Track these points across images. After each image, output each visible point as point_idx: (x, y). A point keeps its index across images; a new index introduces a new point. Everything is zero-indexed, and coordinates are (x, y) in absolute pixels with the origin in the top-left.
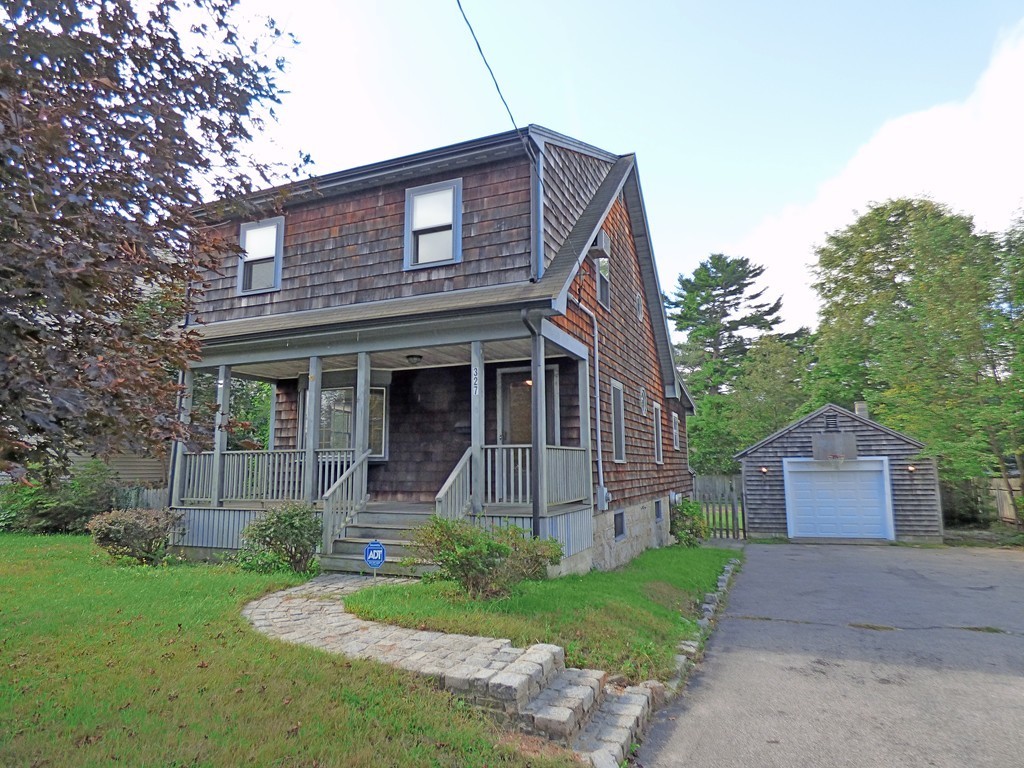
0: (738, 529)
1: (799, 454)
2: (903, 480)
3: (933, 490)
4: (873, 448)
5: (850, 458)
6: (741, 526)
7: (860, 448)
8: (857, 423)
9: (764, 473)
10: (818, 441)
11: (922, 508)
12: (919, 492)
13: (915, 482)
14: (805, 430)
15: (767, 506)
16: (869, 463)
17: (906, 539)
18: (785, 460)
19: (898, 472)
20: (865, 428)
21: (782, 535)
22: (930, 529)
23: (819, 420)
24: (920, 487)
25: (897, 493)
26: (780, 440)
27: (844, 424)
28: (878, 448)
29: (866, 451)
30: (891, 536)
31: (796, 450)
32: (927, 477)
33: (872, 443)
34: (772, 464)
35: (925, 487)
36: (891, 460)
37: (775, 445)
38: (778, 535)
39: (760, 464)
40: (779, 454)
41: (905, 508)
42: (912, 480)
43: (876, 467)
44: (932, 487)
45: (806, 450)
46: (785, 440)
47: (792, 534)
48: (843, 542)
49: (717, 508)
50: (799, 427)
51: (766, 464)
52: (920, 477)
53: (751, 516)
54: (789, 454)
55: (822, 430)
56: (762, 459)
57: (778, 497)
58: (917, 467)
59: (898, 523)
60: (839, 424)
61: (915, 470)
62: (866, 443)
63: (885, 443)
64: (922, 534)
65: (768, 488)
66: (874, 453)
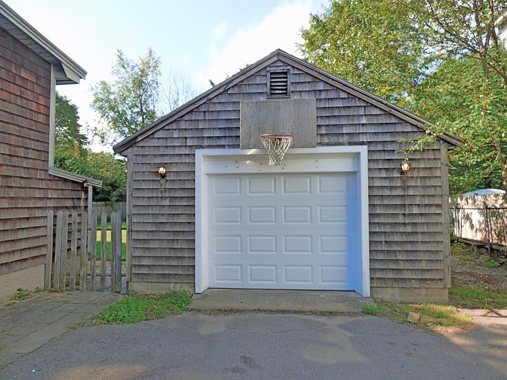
1: (222, 142)
2: (391, 188)
3: (439, 206)
4: (345, 130)
7: (323, 131)
8: (321, 86)
9: (163, 176)
11: (420, 238)
12: (416, 210)
13: (411, 193)
15: (163, 236)
18: (199, 153)
20: (332, 95)
21: (186, 288)
22: (427, 276)
23: (258, 80)
24: (418, 201)
25: (378, 211)
27: (299, 88)
28: (352, 130)
31: (217, 134)
32: (428, 183)
33: (343, 122)
34: (176, 160)
35: (427, 201)
36: (371, 153)
37: (183, 125)
38: (179, 287)
39: (157, 160)
40: (189, 143)
41: (390, 239)
42: (405, 188)
43: (345, 166)
44: (437, 201)
45: (232, 136)
46: (201, 117)
50: (225, 91)
51: (166, 160)
52: (419, 183)
54: (206, 143)
56: (162, 151)
57: (183, 219)
58: (415, 165)
59: (378, 266)
60: (291, 88)
61: (411, 169)
62: (333, 122)
63: (364, 121)
64: (415, 284)
65: (167, 202)
66: (346, 139)
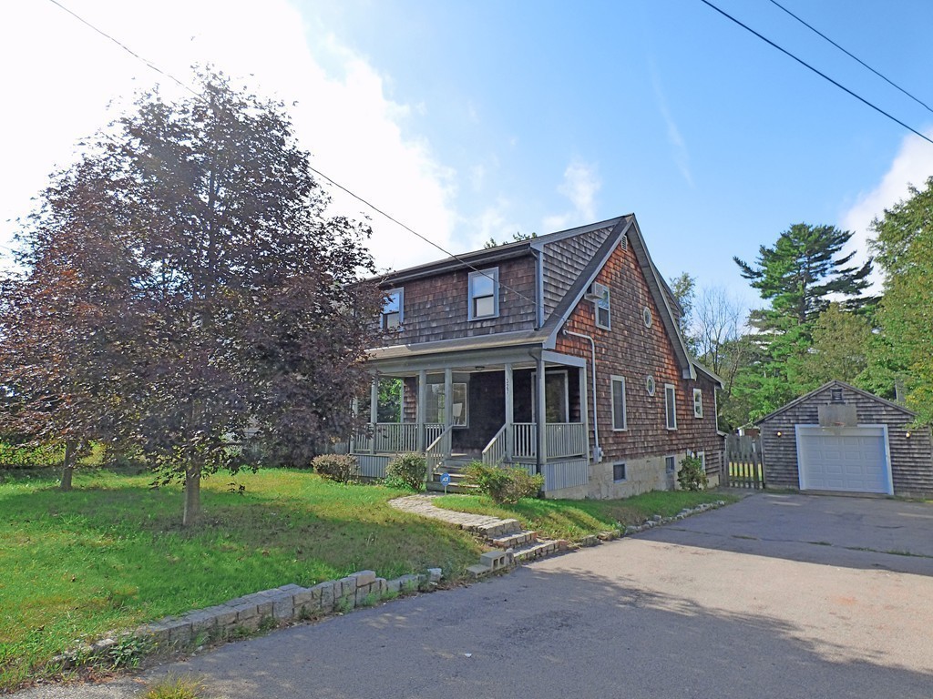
0: (759, 482)
1: (809, 422)
2: (901, 445)
3: (929, 454)
4: (874, 417)
5: (850, 425)
6: (760, 479)
7: (861, 417)
8: (859, 396)
9: (779, 436)
10: (822, 412)
11: (919, 469)
12: (916, 456)
13: (913, 447)
14: (815, 402)
15: (781, 464)
16: (870, 430)
17: (904, 495)
18: (796, 426)
19: (897, 438)
20: (865, 401)
21: (795, 488)
23: (826, 393)
24: (917, 451)
25: (896, 455)
26: (793, 410)
27: (848, 397)
28: (878, 417)
29: (869, 420)
30: (891, 492)
31: (806, 418)
32: (922, 443)
33: (873, 413)
34: (786, 429)
36: (889, 428)
37: (788, 414)
38: (791, 487)
39: (776, 429)
40: (792, 421)
41: (903, 468)
42: (910, 445)
43: (878, 433)
45: (813, 418)
46: (797, 410)
47: (803, 486)
48: (838, 494)
49: (741, 466)
50: (809, 399)
51: (780, 429)
52: (917, 442)
53: (769, 471)
54: (800, 422)
55: (829, 402)
56: (778, 425)
57: (791, 456)
58: (914, 434)
59: (897, 481)
60: (843, 397)
61: (911, 436)
62: (867, 413)
63: (884, 413)
64: (918, 490)
65: (782, 448)
66: (875, 421)
